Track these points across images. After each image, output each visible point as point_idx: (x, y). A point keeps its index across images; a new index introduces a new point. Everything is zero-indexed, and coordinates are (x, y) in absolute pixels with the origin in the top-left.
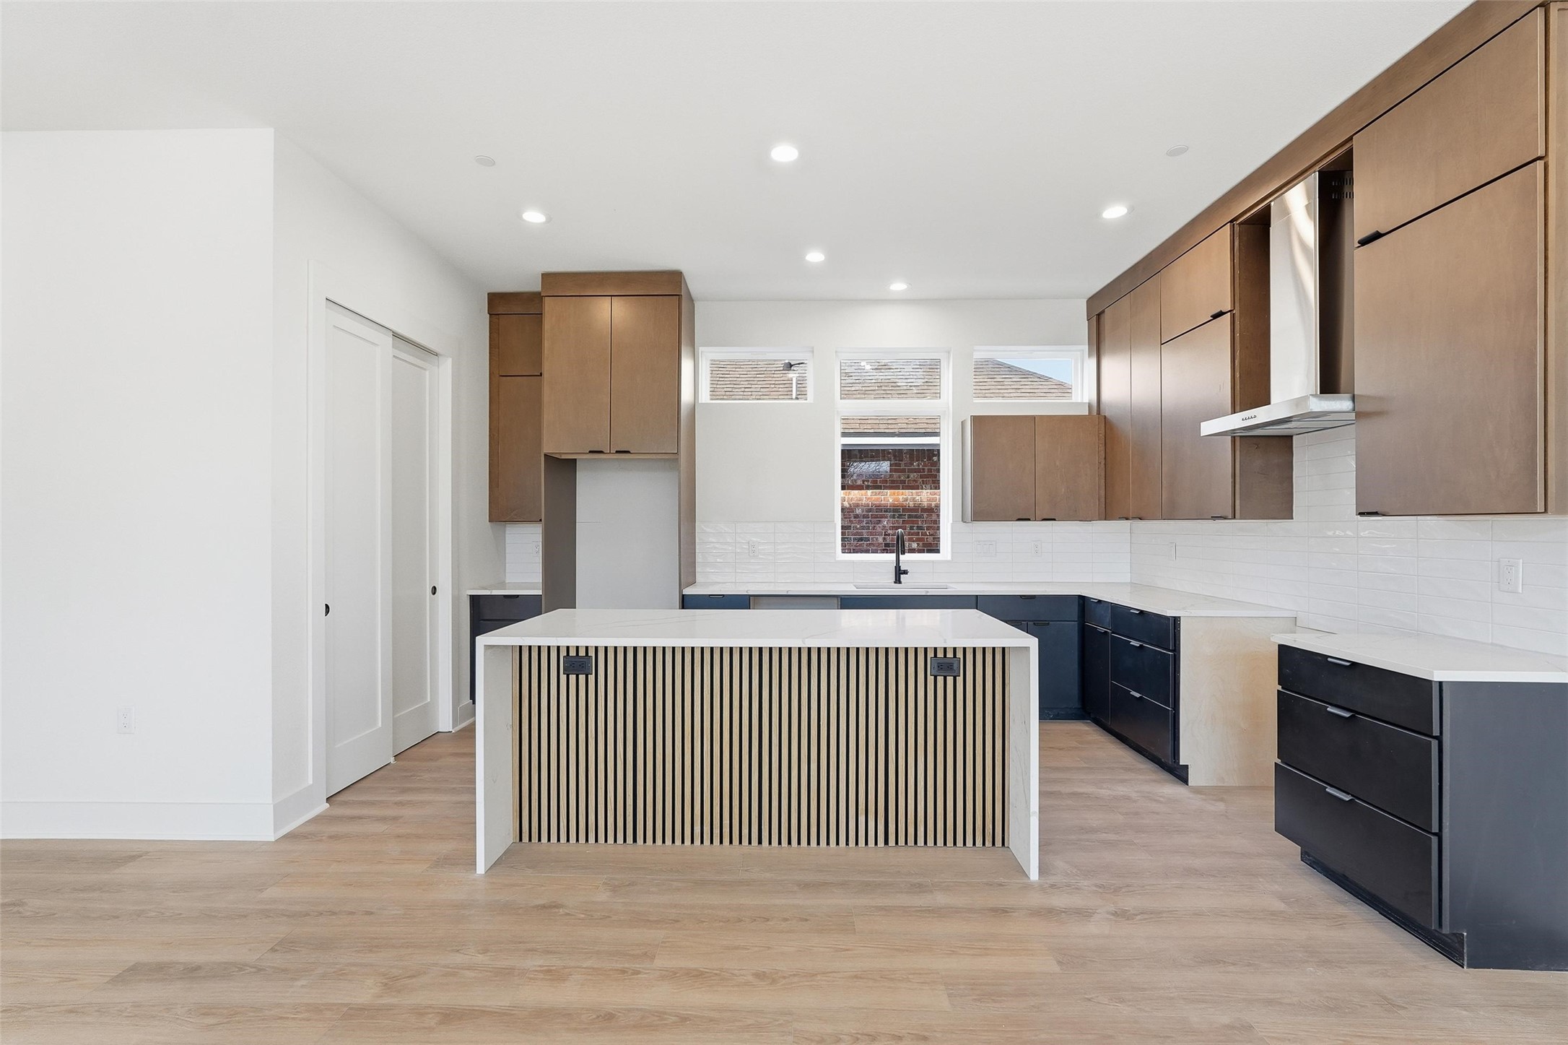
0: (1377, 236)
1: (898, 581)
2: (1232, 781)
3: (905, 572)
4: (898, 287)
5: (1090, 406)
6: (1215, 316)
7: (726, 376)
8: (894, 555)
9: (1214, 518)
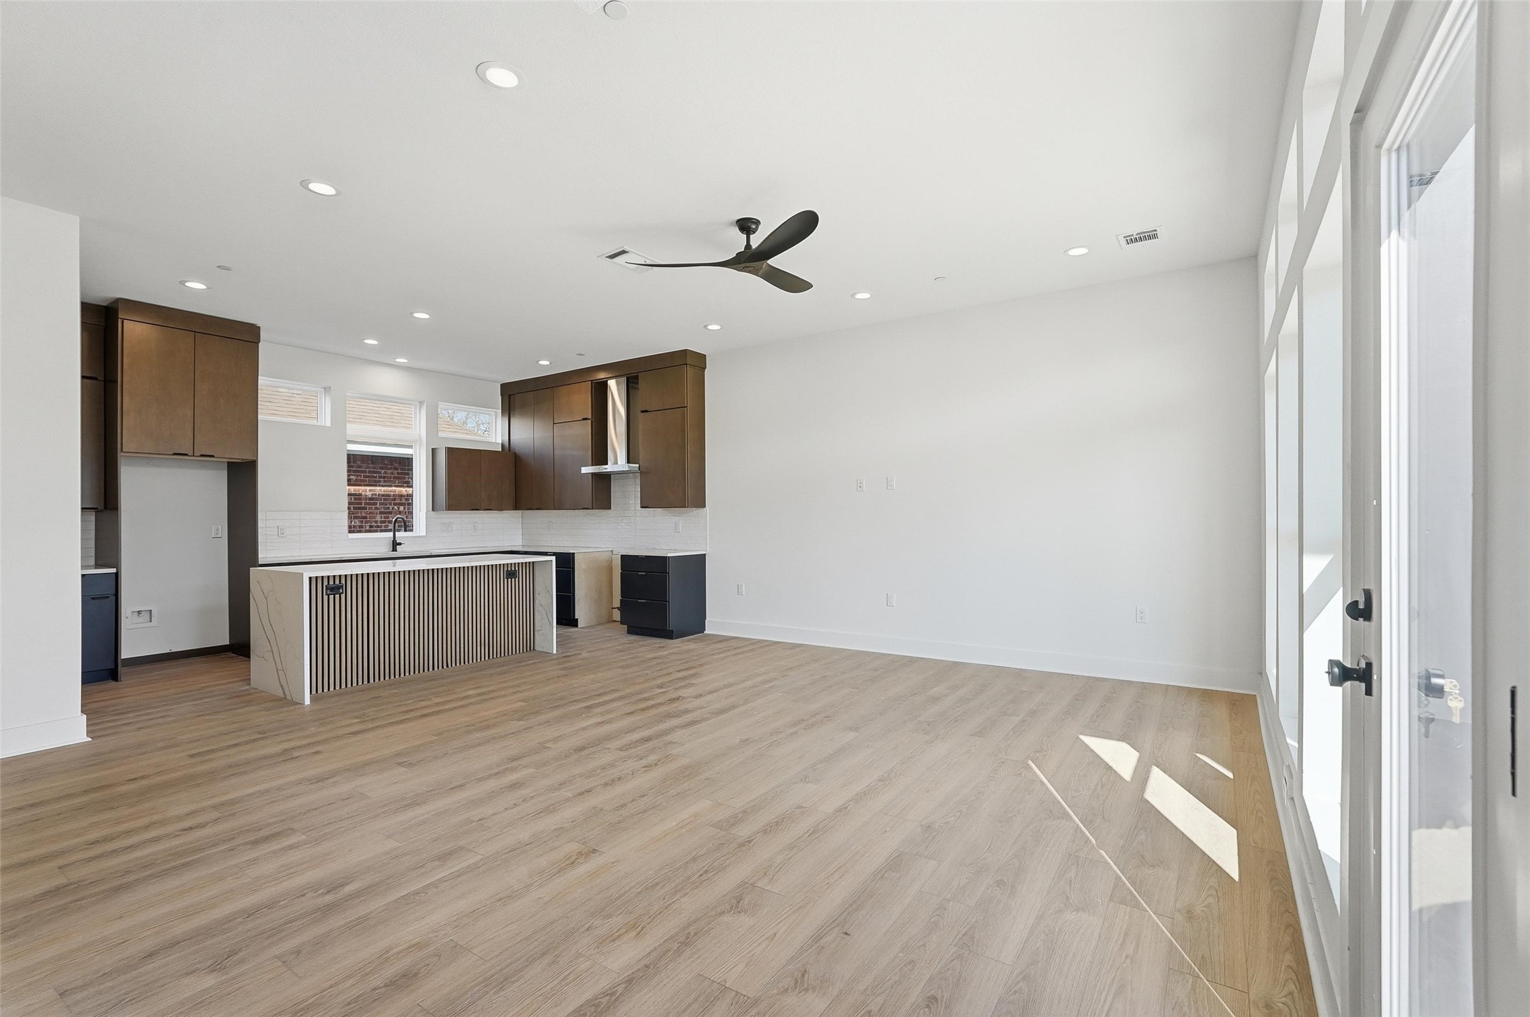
0: (646, 411)
1: (394, 549)
2: (593, 623)
3: (400, 544)
4: (402, 360)
5: (503, 446)
6: (584, 419)
7: (299, 411)
8: (392, 533)
9: (583, 509)
